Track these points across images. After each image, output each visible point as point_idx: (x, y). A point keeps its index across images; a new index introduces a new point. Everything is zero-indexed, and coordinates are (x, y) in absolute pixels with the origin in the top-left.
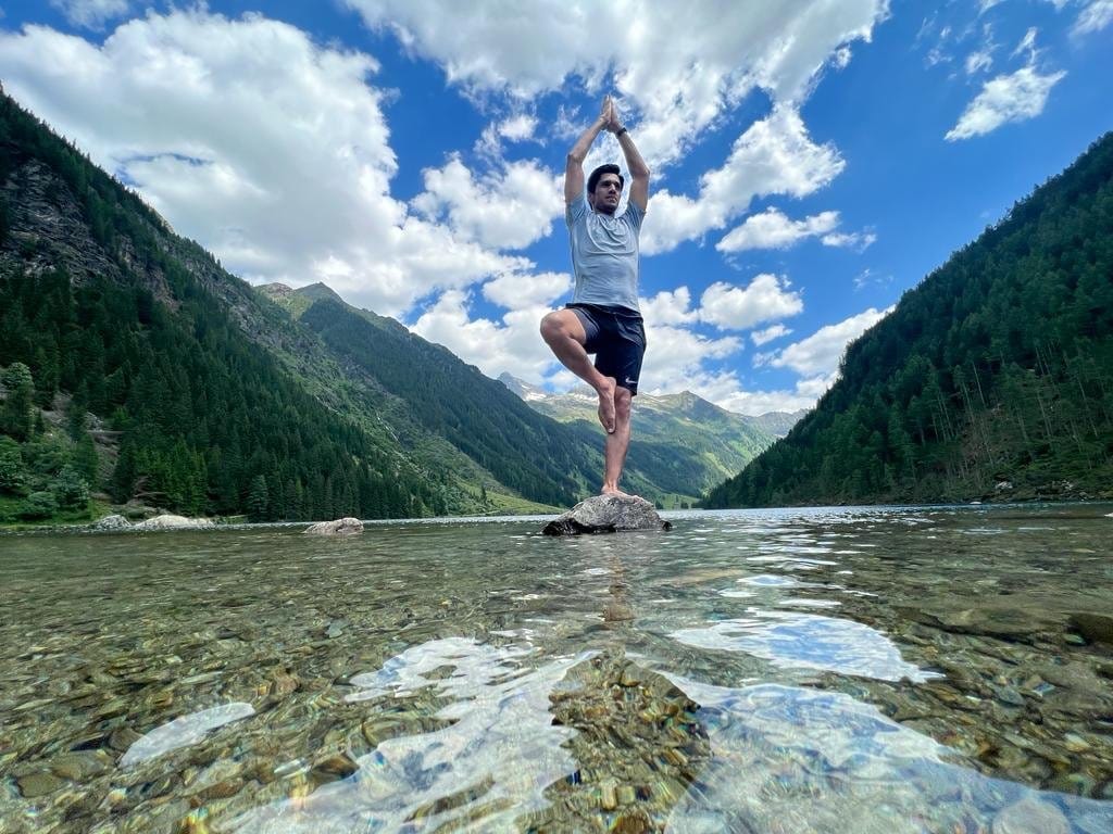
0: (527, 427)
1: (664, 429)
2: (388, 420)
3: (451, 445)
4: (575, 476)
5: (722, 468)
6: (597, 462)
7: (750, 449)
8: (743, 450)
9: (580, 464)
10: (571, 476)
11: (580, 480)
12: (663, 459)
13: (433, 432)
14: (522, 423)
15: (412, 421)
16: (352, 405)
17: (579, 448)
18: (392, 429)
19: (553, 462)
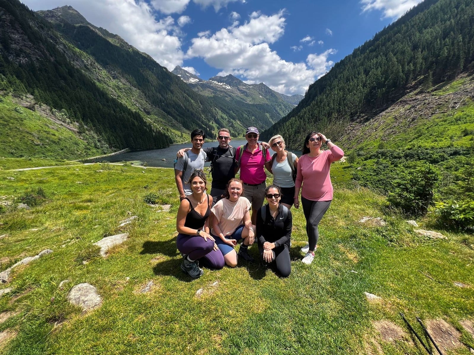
0: (192, 101)
1: (250, 101)
2: (137, 101)
3: (164, 112)
4: (212, 123)
5: (271, 120)
6: (221, 117)
7: (283, 112)
8: (281, 112)
9: (215, 118)
10: (211, 123)
11: (215, 125)
12: (248, 116)
13: (156, 106)
14: (190, 99)
15: (147, 102)
16: (121, 96)
17: (214, 110)
18: (140, 106)
19: (204, 117)
